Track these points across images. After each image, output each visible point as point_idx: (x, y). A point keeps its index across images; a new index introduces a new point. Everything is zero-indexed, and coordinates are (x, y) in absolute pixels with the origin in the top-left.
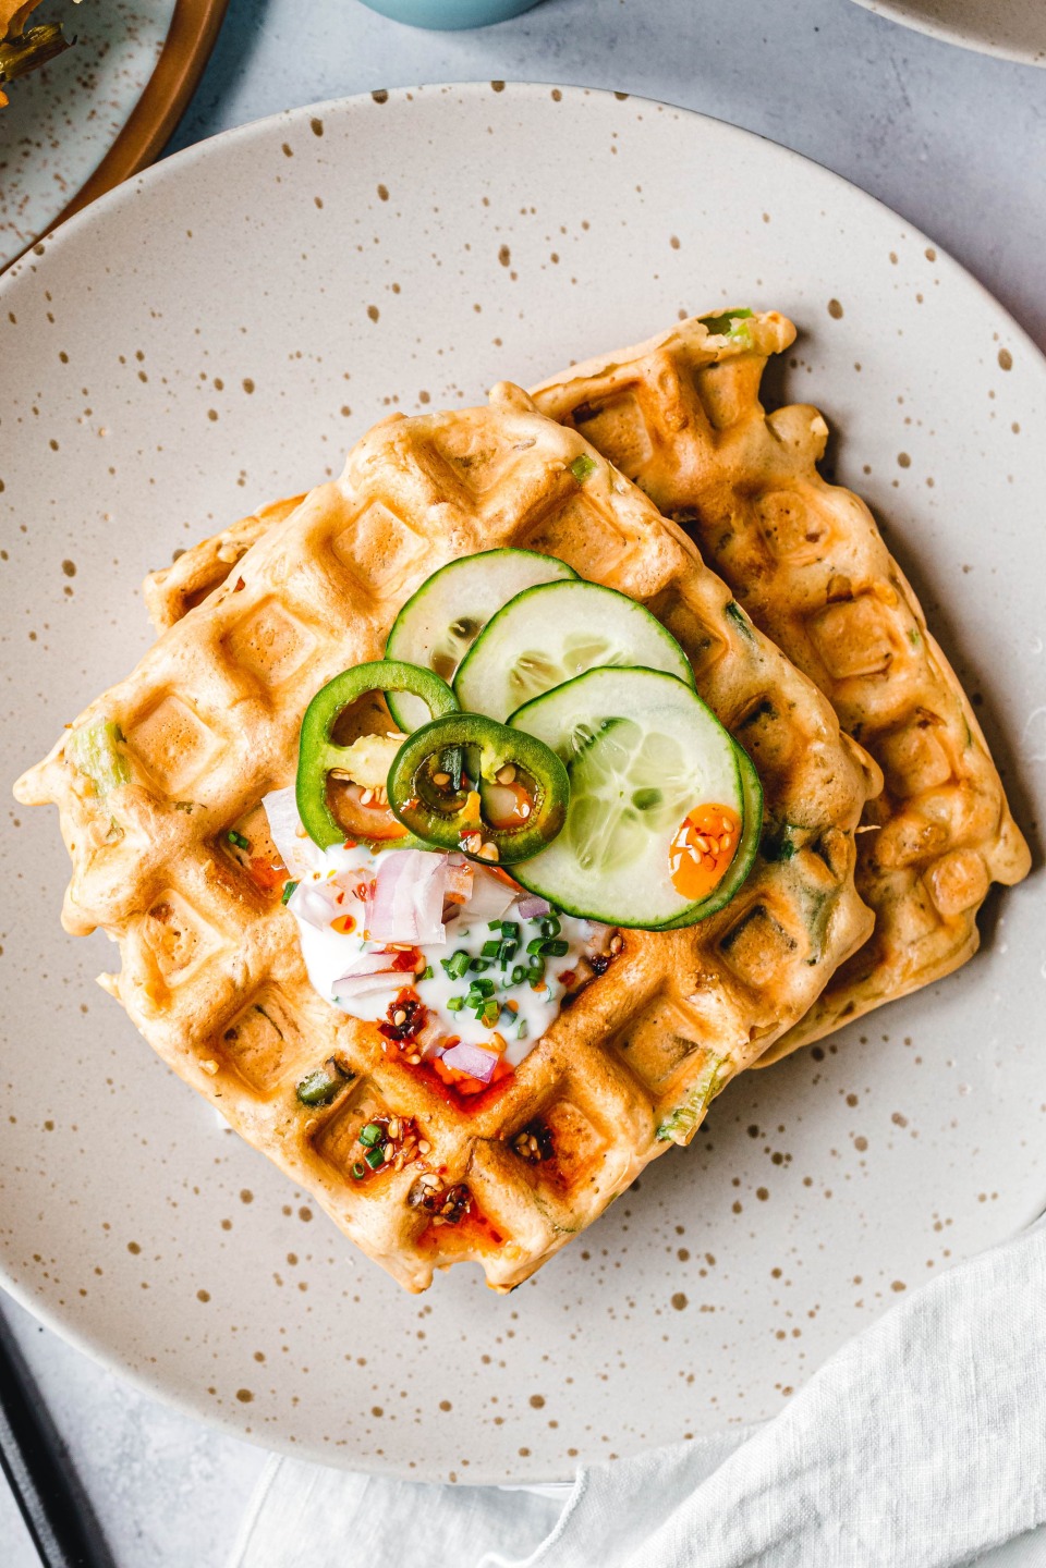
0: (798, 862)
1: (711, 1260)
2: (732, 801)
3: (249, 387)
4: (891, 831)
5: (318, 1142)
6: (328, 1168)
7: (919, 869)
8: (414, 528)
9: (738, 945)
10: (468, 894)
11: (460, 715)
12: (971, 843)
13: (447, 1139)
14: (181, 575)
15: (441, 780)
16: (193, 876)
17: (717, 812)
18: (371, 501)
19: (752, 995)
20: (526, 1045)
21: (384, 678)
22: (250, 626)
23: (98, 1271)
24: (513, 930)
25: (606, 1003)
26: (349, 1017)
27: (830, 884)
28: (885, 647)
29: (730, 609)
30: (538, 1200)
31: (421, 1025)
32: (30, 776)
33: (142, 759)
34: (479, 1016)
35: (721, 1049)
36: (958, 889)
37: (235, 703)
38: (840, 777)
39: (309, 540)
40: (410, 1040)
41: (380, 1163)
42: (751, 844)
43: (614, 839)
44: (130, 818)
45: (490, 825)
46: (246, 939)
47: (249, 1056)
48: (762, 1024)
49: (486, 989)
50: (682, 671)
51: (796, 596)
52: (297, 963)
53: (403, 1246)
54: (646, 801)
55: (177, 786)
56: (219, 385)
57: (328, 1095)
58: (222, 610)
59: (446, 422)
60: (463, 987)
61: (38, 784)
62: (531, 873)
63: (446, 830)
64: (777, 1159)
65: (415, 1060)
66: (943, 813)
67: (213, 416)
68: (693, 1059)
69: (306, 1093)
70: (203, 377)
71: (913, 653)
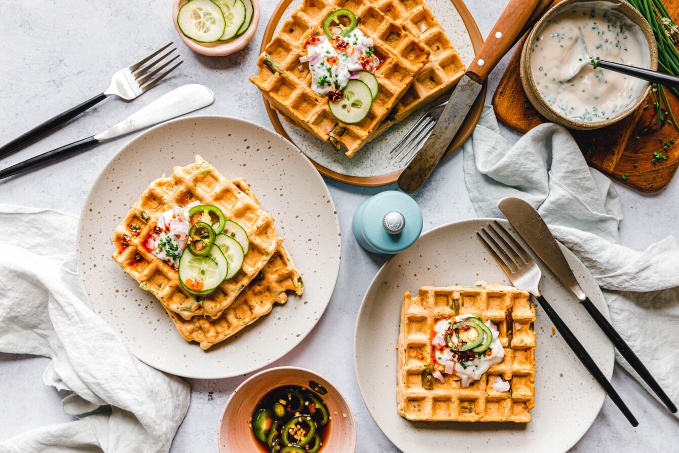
0: (196, 304)
1: (126, 296)
2: (204, 289)
3: (281, 195)
4: (206, 322)
5: (135, 217)
6: (130, 219)
7: (200, 328)
8: (253, 225)
9: (180, 294)
10: (181, 239)
11: (215, 235)
12: (206, 338)
13: (136, 241)
14: (243, 184)
15: (203, 232)
16: (182, 188)
17: (202, 286)
18: (257, 216)
19: (170, 297)
20: (155, 254)
21: (222, 220)
22: (231, 195)
23: (113, 181)
24: (176, 249)
25: (165, 269)
26: (158, 220)
27: (193, 310)
28: (242, 318)
29: (243, 286)
30: (127, 260)
31: (157, 233)
32: (200, 157)
33: (205, 177)
34: (159, 244)
35: (159, 292)
36: (197, 336)
37: (216, 193)
38: (213, 310)
39: (248, 204)
40: (154, 232)
41: (132, 229)
42: (197, 293)
43: (195, 267)
44: (192, 175)
45: (195, 243)
46: (171, 199)
47: (151, 203)
48: (164, 299)
49: (164, 245)
50: (228, 277)
51: (249, 299)
52: (167, 209)
53: (117, 235)
54: (203, 272)
55: (199, 184)
56: (281, 189)
57: (143, 218)
58: (234, 190)
59: (273, 228)
60: (164, 241)
61: (199, 159)
62: (187, 251)
63: (192, 234)
64: (146, 307)
65: (151, 233)
66: (211, 331)
67: (275, 189)
68: (157, 287)
69: (143, 214)
70: (282, 186)
71: (241, 323)
